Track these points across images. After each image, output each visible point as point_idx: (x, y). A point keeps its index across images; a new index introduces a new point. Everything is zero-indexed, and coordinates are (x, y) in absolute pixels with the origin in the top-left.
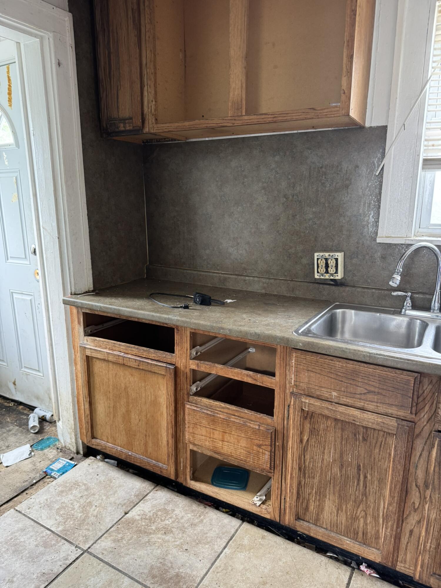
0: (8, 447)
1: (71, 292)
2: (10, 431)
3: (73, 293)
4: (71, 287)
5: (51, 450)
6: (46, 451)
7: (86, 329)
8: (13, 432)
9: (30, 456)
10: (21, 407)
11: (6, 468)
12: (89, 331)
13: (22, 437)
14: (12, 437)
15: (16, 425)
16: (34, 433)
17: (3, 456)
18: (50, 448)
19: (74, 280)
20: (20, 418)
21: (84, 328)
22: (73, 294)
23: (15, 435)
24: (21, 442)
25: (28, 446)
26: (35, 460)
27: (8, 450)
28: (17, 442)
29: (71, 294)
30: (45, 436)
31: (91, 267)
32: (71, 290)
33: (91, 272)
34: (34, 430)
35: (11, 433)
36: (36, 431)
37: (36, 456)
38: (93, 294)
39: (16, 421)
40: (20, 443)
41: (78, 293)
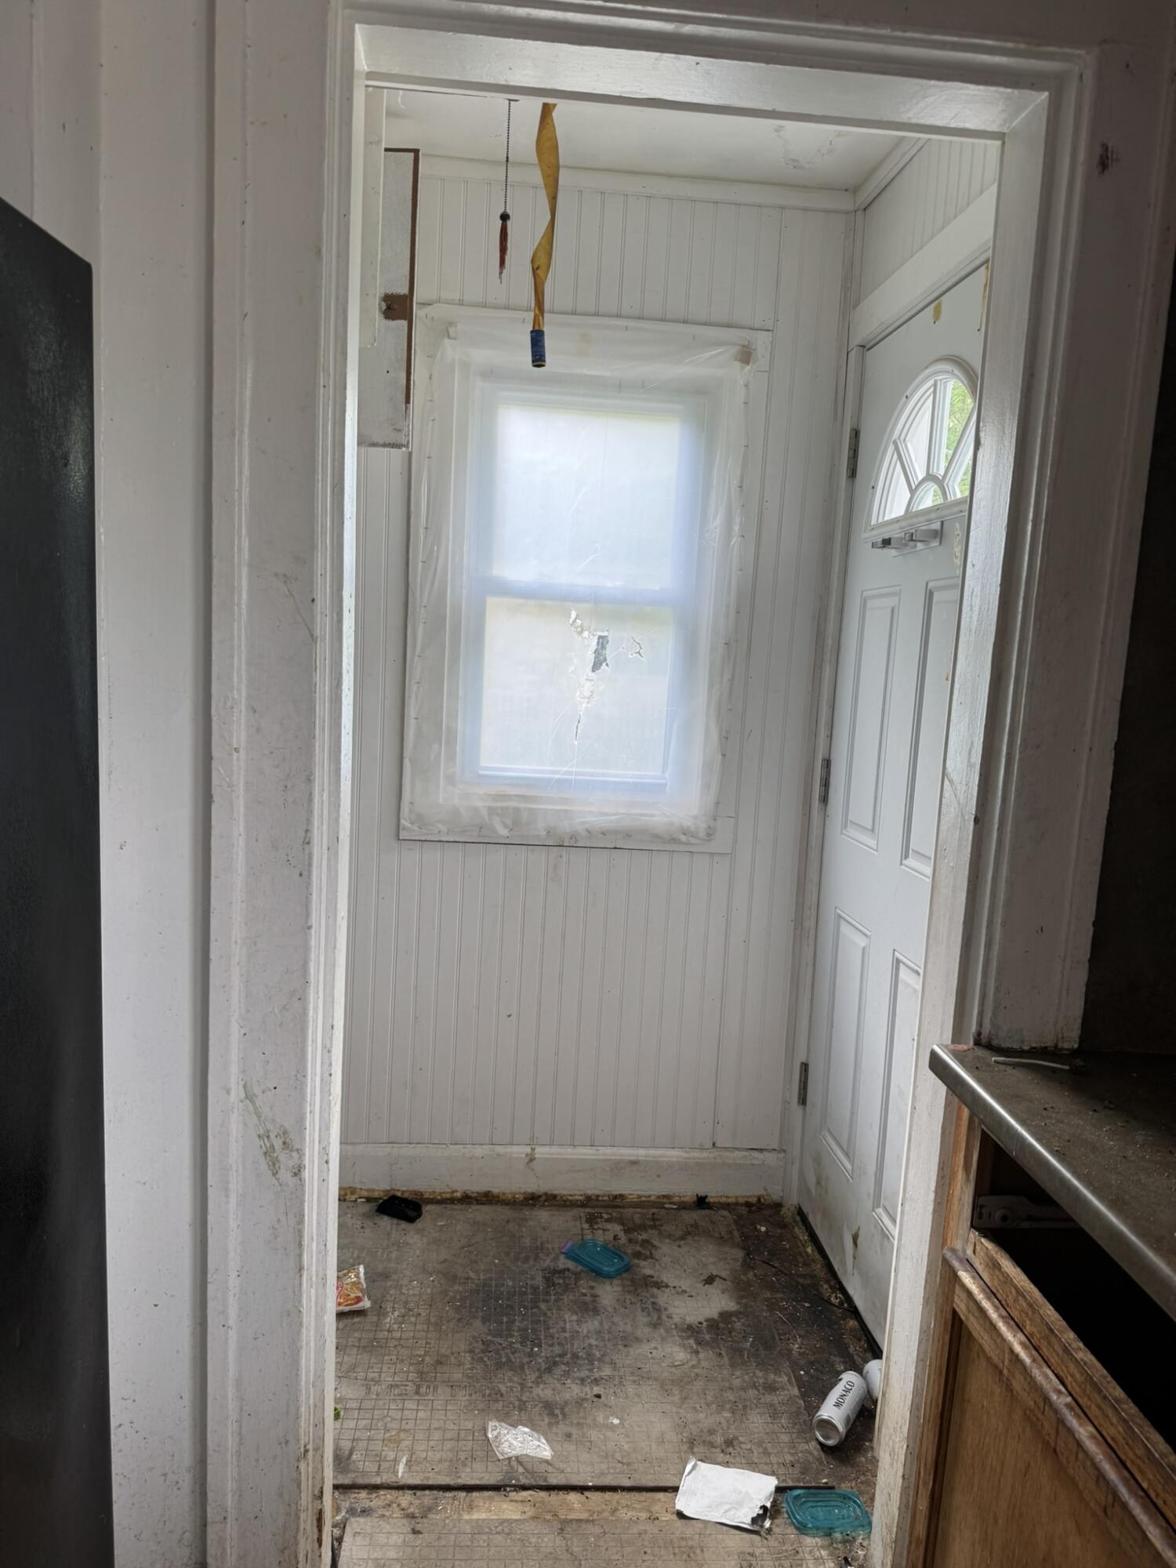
0: (729, 1443)
1: (979, 1034)
2: (771, 1388)
3: (984, 1039)
4: (981, 1014)
5: (824, 1553)
6: (809, 1541)
7: (982, 1200)
8: (774, 1398)
9: (756, 1528)
10: (852, 1323)
11: (675, 1517)
12: (998, 1214)
13: (785, 1438)
14: (761, 1414)
15: (798, 1379)
16: (821, 1444)
17: (694, 1468)
18: (826, 1541)
19: (997, 989)
20: (827, 1361)
21: (978, 1194)
22: (984, 1041)
23: (775, 1415)
24: (769, 1454)
25: (771, 1483)
26: (758, 1552)
27: (721, 1457)
28: (760, 1443)
29: (977, 1043)
30: (843, 1479)
31: (1085, 953)
32: (980, 1024)
33: (1082, 976)
34: (826, 1437)
35: (768, 1398)
36: (830, 1443)
37: (772, 1541)
38: (1054, 1070)
39: (812, 1363)
40: (766, 1453)
41: (1006, 1044)
